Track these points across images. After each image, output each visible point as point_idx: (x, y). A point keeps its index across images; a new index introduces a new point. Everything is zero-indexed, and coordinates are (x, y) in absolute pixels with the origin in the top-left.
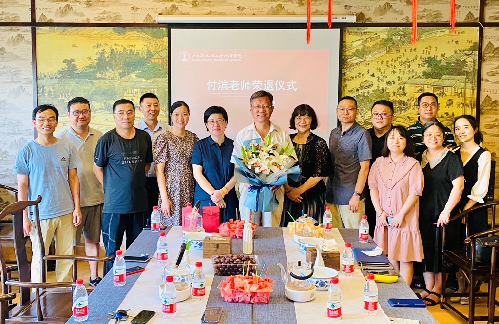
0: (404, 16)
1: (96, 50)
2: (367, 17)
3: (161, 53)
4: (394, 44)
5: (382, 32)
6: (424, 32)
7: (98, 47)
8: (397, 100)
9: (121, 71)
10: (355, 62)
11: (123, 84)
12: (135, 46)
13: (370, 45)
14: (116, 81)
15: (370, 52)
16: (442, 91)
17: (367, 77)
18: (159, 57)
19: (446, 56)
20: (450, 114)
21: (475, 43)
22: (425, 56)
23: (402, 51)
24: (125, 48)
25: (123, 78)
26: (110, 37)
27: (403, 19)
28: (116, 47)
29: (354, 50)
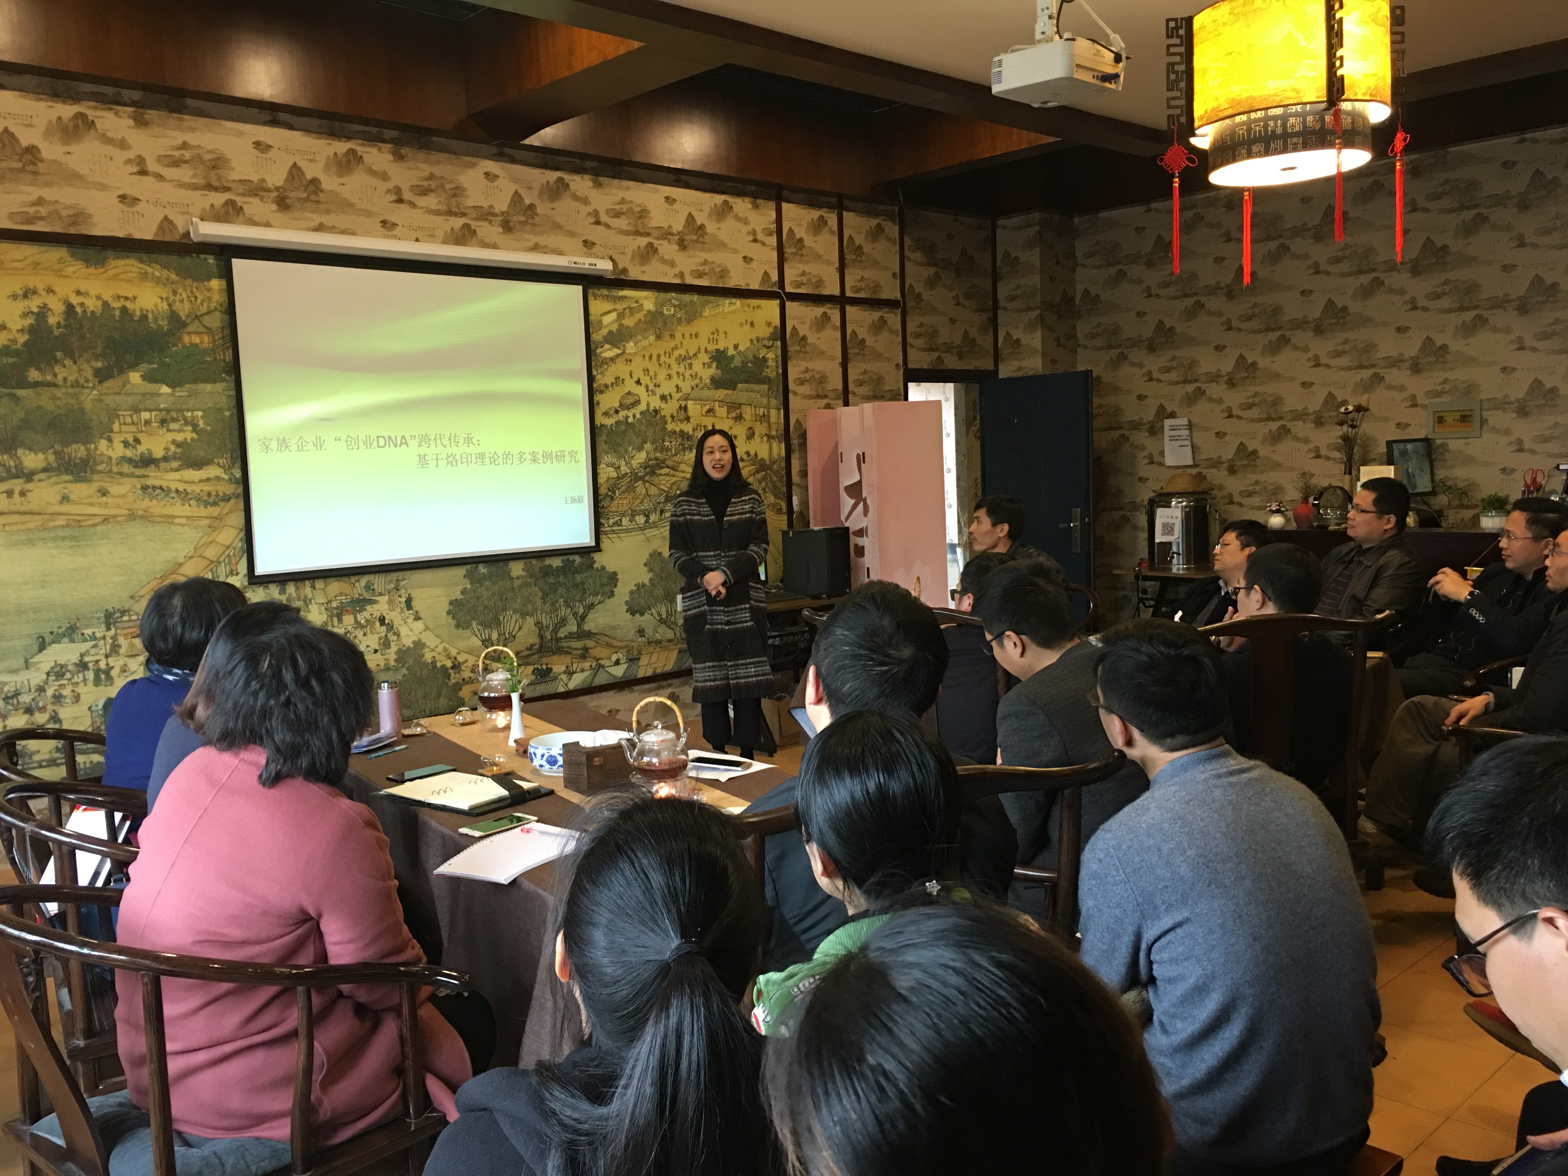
0: (676, 271)
1: (21, 306)
2: (620, 267)
3: (207, 320)
4: (665, 323)
5: (646, 298)
6: (707, 303)
7: (25, 296)
8: (678, 429)
9: (100, 364)
10: (608, 354)
11: (110, 400)
12: (135, 298)
13: (629, 322)
14: (87, 391)
15: (631, 336)
16: (738, 411)
17: (630, 386)
18: (202, 329)
19: (741, 348)
20: (752, 453)
21: (776, 327)
22: (712, 347)
23: (678, 335)
24: (106, 304)
25: (107, 384)
26: (61, 270)
27: (676, 275)
28: (80, 299)
29: (604, 332)
